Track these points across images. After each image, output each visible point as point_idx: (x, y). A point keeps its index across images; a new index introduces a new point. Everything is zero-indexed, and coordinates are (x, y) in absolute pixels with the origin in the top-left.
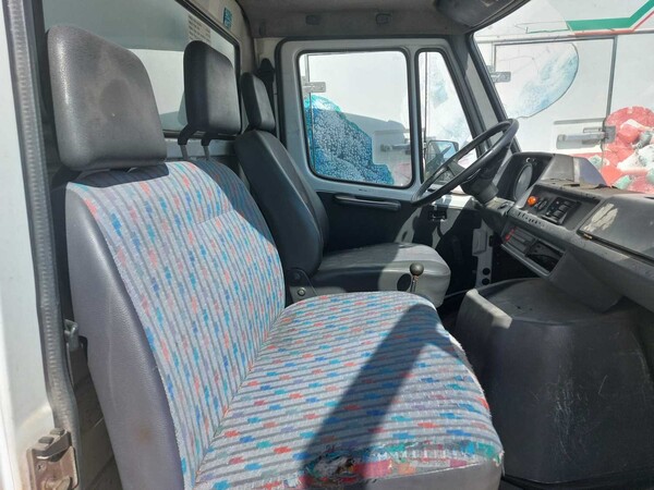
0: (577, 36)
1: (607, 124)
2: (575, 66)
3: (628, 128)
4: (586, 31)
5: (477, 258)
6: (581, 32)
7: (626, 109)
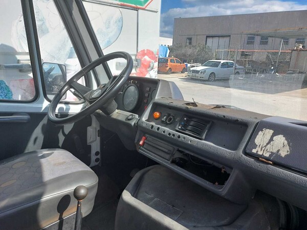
0: (121, 5)
1: (137, 58)
2: (121, 23)
3: (145, 60)
4: (125, 4)
5: (90, 146)
6: (123, 3)
7: (144, 50)
